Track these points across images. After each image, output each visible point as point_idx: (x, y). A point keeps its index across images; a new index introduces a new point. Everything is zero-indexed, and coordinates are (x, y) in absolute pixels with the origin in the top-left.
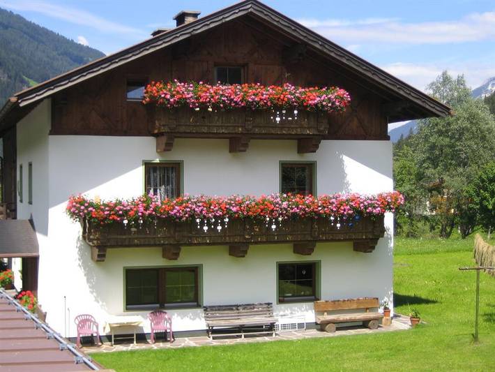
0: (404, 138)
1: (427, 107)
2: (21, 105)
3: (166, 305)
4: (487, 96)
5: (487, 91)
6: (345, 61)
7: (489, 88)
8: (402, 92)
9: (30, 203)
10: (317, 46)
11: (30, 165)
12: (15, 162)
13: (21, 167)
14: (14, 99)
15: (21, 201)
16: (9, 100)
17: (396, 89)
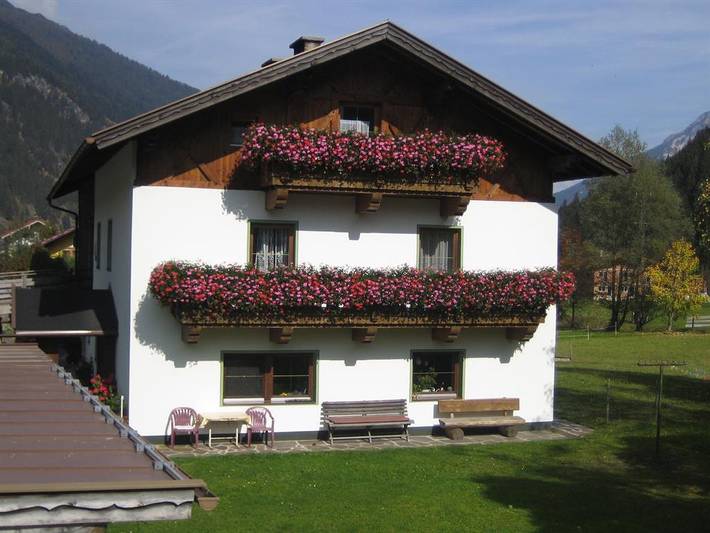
0: (568, 204)
1: (603, 162)
2: (99, 148)
3: (273, 399)
4: (671, 155)
5: (669, 150)
6: (501, 103)
7: (673, 146)
8: (572, 144)
9: (109, 269)
10: (468, 83)
11: (110, 223)
12: (92, 218)
13: (99, 225)
14: (90, 140)
15: (98, 267)
16: (85, 141)
17: (565, 140)
